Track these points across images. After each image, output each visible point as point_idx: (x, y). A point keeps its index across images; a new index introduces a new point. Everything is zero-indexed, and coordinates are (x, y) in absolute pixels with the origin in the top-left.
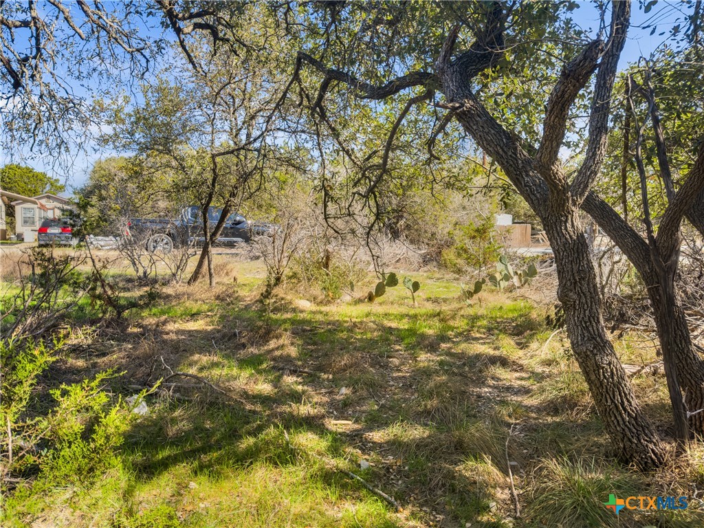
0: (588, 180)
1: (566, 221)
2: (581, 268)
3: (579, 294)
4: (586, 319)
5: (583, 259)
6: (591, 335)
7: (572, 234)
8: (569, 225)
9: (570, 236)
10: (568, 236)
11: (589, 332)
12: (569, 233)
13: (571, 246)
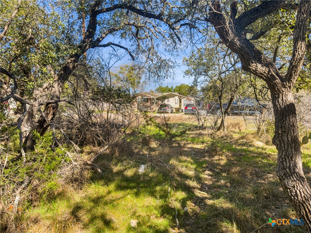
0: (292, 71)
1: (278, 97)
2: (283, 126)
3: (280, 141)
4: (283, 156)
5: (286, 120)
6: (284, 166)
7: (281, 104)
8: (280, 100)
9: (280, 106)
10: (279, 106)
11: (283, 164)
12: (279, 104)
13: (280, 112)
